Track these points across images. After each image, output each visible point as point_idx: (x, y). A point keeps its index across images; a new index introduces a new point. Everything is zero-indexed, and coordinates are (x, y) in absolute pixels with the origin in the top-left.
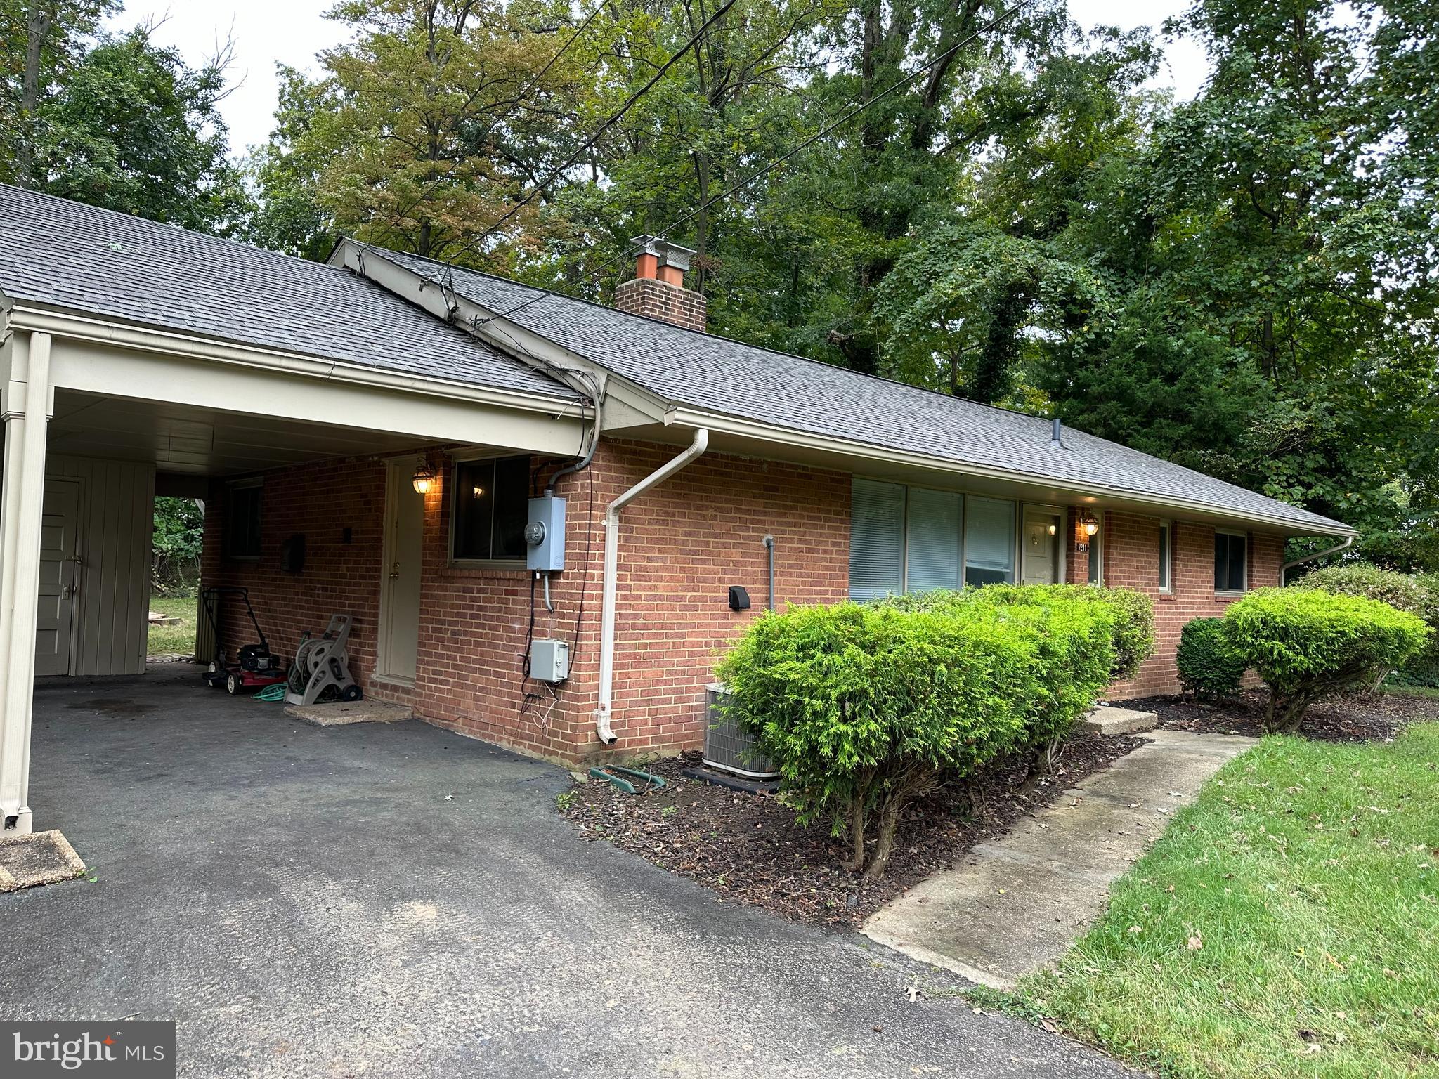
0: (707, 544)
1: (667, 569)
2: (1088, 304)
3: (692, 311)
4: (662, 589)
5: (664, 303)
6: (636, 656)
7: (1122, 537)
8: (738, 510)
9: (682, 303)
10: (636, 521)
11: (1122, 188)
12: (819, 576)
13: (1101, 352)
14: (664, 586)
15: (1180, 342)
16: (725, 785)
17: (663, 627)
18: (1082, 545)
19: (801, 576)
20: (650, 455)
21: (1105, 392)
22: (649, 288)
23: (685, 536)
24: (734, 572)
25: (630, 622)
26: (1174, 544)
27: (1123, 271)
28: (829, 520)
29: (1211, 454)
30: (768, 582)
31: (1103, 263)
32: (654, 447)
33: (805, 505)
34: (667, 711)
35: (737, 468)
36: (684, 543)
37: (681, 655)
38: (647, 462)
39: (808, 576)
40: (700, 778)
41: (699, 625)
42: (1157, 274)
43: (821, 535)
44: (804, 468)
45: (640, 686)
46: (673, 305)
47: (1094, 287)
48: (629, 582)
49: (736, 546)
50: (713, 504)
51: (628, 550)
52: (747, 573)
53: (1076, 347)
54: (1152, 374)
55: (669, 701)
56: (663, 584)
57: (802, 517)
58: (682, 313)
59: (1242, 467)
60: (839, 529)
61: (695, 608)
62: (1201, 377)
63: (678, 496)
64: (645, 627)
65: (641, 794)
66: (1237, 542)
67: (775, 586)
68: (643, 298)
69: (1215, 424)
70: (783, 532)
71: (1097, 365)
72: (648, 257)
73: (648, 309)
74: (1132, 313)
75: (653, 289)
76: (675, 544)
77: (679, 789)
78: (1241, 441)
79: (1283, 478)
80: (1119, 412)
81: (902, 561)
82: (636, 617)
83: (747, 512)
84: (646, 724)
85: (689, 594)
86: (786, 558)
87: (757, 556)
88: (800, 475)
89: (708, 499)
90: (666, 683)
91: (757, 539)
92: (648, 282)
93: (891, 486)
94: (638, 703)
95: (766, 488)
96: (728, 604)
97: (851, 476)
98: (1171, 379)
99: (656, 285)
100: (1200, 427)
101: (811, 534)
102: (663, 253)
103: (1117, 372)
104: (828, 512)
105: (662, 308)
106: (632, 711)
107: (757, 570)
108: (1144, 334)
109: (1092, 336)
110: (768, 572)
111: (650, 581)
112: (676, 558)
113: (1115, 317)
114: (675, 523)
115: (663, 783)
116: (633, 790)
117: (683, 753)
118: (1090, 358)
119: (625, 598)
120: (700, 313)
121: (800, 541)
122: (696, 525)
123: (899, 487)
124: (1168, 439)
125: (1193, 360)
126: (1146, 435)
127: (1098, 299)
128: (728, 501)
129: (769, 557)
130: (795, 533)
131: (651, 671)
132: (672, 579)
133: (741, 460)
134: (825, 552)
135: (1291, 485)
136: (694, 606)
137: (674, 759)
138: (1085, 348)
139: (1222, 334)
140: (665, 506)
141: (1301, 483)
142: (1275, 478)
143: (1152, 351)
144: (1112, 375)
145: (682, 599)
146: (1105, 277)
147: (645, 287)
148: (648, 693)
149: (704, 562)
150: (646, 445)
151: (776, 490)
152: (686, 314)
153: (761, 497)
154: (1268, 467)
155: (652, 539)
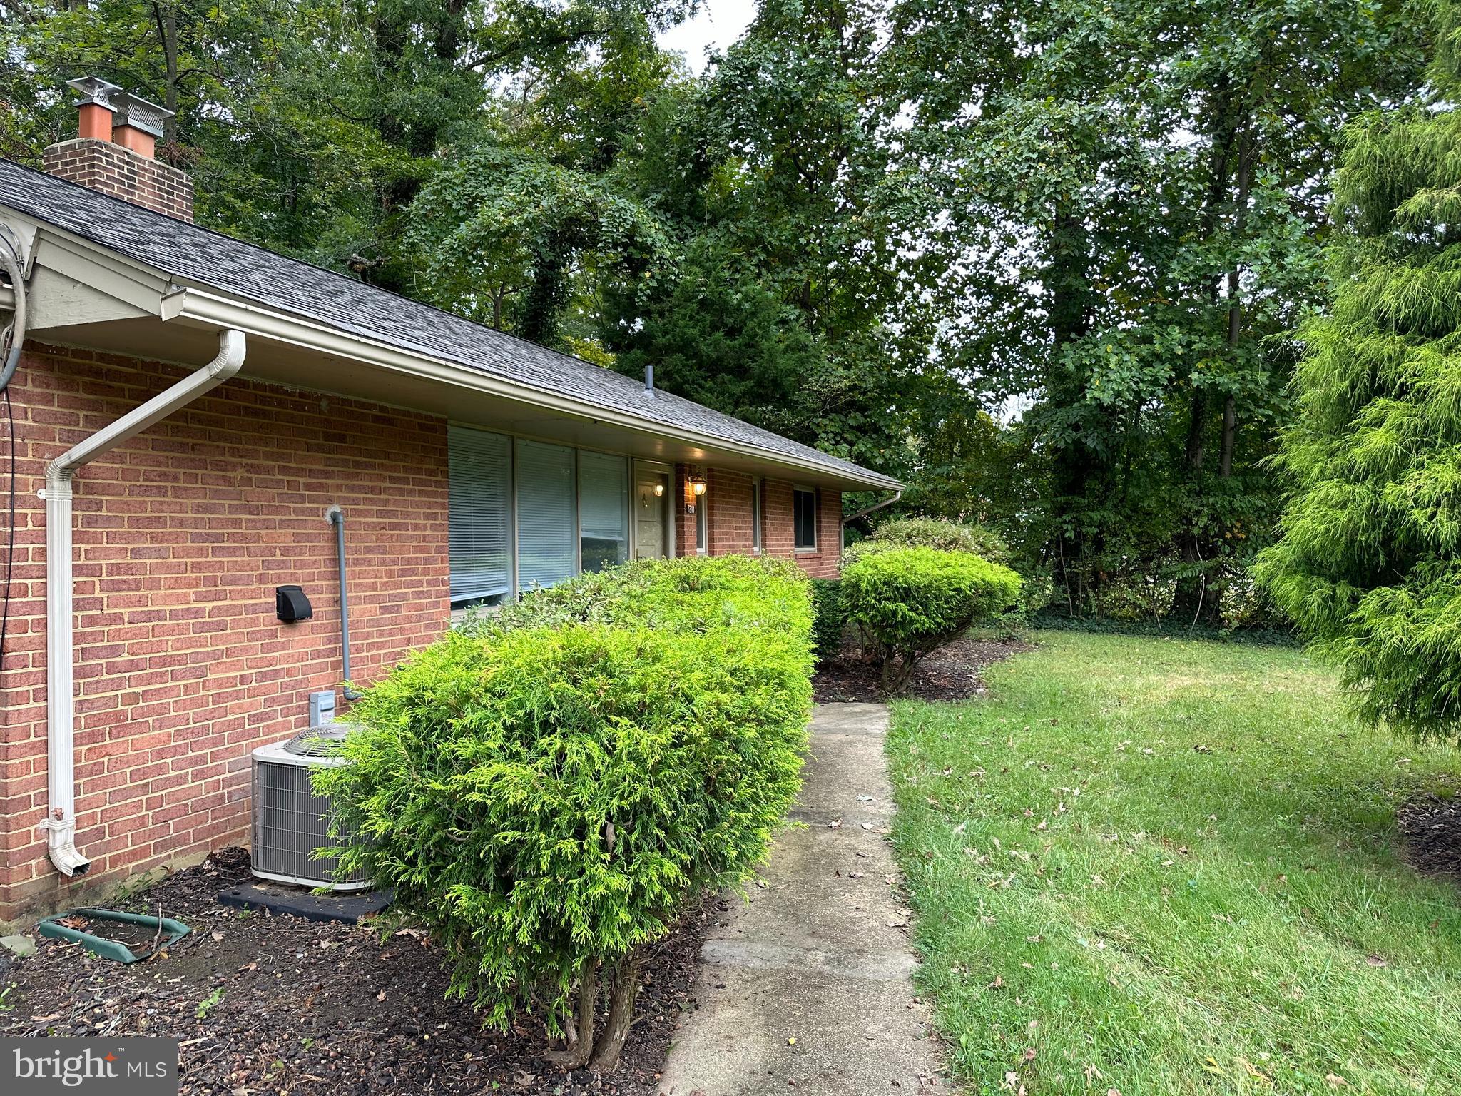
0: (237, 524)
1: (168, 568)
2: (650, 250)
3: (172, 194)
4: (161, 601)
5: (127, 177)
6: (119, 716)
7: (723, 496)
8: (284, 470)
9: (154, 180)
10: (105, 490)
11: (678, 125)
12: (409, 561)
13: (663, 301)
14: (164, 597)
15: (739, 296)
16: (298, 914)
17: (165, 662)
18: (691, 507)
19: (383, 563)
20: (128, 378)
21: (670, 344)
22: (101, 152)
23: (198, 512)
24: (282, 565)
25: (103, 661)
26: (763, 502)
27: (679, 216)
28: (421, 483)
29: (772, 411)
30: (337, 576)
31: (660, 205)
32: (134, 366)
33: (386, 462)
34: (180, 795)
35: (281, 404)
36: (197, 523)
37: (202, 702)
38: (122, 389)
39: (394, 563)
40: (252, 906)
41: (228, 652)
42: (713, 223)
43: (410, 504)
44: (382, 409)
45: (128, 764)
46: (141, 182)
47: (653, 231)
48: (97, 594)
49: (283, 524)
50: (244, 461)
51: (95, 539)
52: (303, 565)
53: (639, 294)
54: (715, 328)
55: (184, 779)
56: (162, 592)
57: (382, 478)
58: (155, 195)
59: (798, 424)
60: (433, 495)
61: (221, 626)
62: (760, 332)
63: (182, 447)
64: (132, 666)
65: (145, 959)
66: (808, 497)
67: (348, 581)
68: (92, 166)
69: (774, 381)
70: (356, 501)
71: (661, 315)
72: (96, 109)
73: (101, 183)
74: (693, 262)
75: (106, 155)
76: (181, 525)
77: (217, 937)
78: (795, 398)
79: (831, 436)
80: (684, 366)
81: (510, 535)
82: (115, 651)
83: (299, 472)
84: (143, 825)
85: (210, 605)
86: (361, 539)
87: (317, 538)
88: (376, 419)
89: (236, 452)
90: (176, 751)
91: (315, 512)
92: (97, 144)
93: (493, 437)
94: (126, 794)
95: (327, 436)
96: (275, 614)
97: (445, 422)
98: (732, 332)
99: (113, 150)
100: (759, 384)
101: (396, 503)
102: (123, 110)
103: (681, 322)
104: (419, 471)
105: (123, 183)
106: (115, 809)
107: (319, 558)
108: (705, 285)
109: (654, 284)
110: (336, 562)
111: (138, 589)
112: (184, 549)
113: (676, 264)
114: (178, 492)
115: (185, 929)
116: (129, 957)
117: (212, 857)
118: (652, 307)
119: (91, 621)
120: (184, 198)
121: (380, 514)
122: (216, 494)
123: (504, 439)
124: (731, 396)
125: (753, 314)
126: (710, 390)
127: (659, 244)
128: (268, 456)
129: (336, 538)
130: (372, 501)
131: (147, 739)
132: (178, 583)
133: (286, 393)
134: (416, 527)
135: (837, 443)
136: (219, 623)
137: (197, 870)
138: (648, 296)
139: (776, 291)
140: (159, 464)
141: (845, 440)
142: (824, 435)
143: (713, 303)
144: (675, 325)
145: (198, 613)
146: (662, 222)
147: (94, 151)
148: (144, 773)
149: (232, 552)
150: (121, 361)
151: (342, 438)
152: (162, 197)
153: (320, 449)
154: (818, 425)
155: (138, 519)
